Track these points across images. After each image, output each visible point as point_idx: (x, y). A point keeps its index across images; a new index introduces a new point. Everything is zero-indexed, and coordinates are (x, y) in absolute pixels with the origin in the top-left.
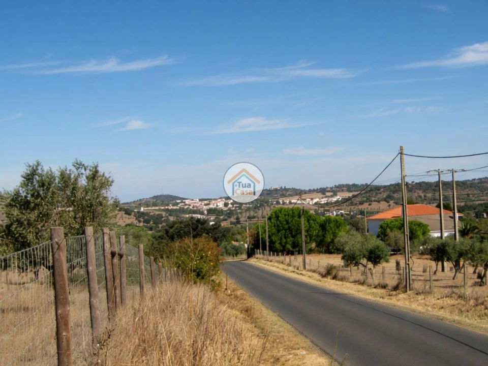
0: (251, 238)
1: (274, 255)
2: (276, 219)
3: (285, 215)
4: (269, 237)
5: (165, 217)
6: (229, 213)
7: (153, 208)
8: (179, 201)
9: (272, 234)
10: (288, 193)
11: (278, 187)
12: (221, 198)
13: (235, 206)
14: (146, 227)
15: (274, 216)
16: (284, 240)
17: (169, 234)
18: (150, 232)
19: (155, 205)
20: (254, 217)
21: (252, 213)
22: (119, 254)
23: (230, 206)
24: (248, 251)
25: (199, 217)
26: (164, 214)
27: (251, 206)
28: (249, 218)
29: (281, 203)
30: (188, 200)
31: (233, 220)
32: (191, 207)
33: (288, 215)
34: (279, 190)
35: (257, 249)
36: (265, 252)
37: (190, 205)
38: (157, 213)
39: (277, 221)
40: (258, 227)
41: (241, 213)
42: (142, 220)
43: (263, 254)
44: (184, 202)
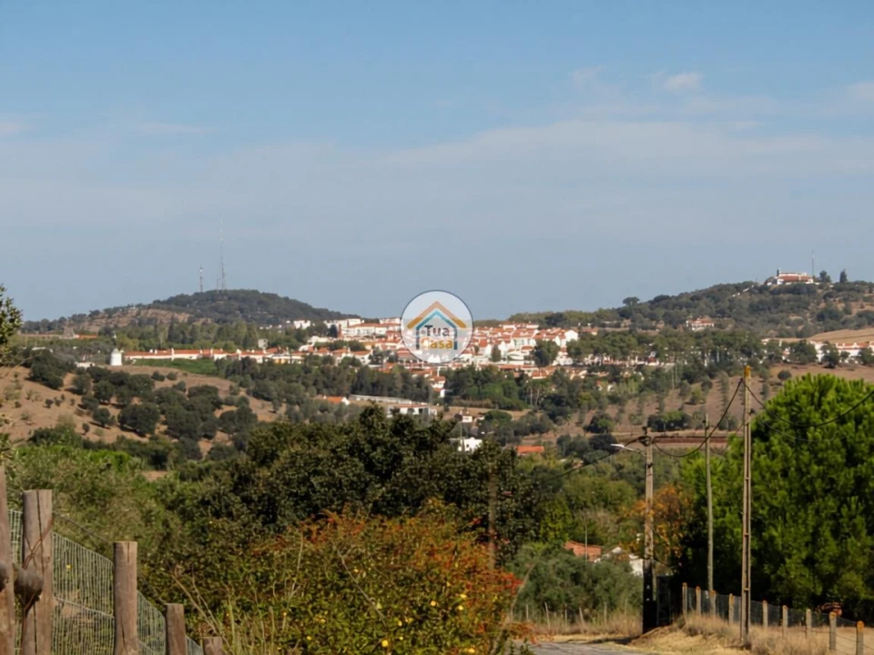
0: (663, 526)
1: (775, 619)
2: (790, 434)
3: (842, 420)
4: (758, 526)
5: (229, 403)
6: (557, 400)
7: (174, 356)
8: (306, 325)
9: (776, 512)
10: (855, 310)
11: (807, 274)
12: (519, 319)
13: (588, 360)
14: (134, 449)
15: (785, 419)
16: (832, 548)
17: (251, 492)
18: (153, 476)
19: (180, 338)
20: (681, 423)
21: (672, 404)
22: (19, 588)
23: (562, 359)
24: (648, 593)
25: (404, 411)
26: (223, 386)
27: (670, 365)
28: (657, 424)
29: (820, 356)
30: (353, 322)
31: (573, 428)
32: (365, 359)
33: (858, 420)
34: (810, 290)
35: (692, 586)
36: (732, 599)
37: (356, 347)
38: (194, 381)
39: (796, 445)
40: (700, 476)
41: (614, 399)
42: (114, 412)
43: (723, 611)
44: (334, 332)
